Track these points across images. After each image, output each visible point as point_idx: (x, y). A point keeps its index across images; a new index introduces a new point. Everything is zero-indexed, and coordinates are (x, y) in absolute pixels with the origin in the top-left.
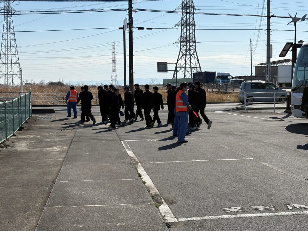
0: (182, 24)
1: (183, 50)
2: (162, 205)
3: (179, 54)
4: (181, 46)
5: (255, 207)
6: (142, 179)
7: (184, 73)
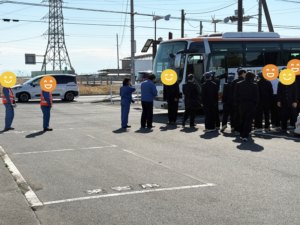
0: (50, 17)
1: (51, 42)
2: (28, 192)
3: (48, 46)
4: (49, 38)
5: (114, 188)
6: (9, 169)
7: (53, 65)
